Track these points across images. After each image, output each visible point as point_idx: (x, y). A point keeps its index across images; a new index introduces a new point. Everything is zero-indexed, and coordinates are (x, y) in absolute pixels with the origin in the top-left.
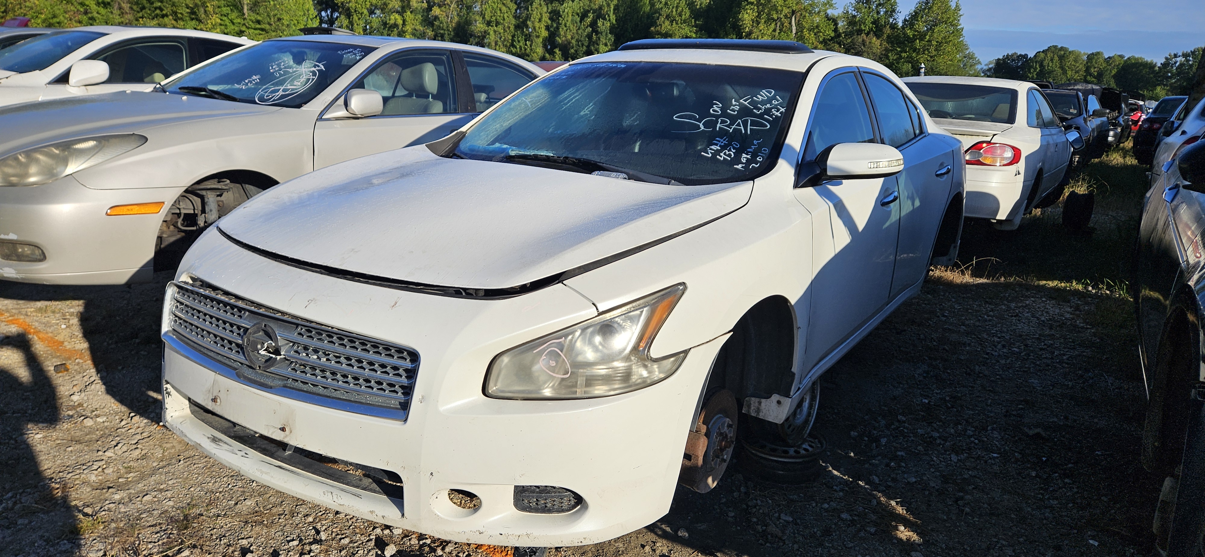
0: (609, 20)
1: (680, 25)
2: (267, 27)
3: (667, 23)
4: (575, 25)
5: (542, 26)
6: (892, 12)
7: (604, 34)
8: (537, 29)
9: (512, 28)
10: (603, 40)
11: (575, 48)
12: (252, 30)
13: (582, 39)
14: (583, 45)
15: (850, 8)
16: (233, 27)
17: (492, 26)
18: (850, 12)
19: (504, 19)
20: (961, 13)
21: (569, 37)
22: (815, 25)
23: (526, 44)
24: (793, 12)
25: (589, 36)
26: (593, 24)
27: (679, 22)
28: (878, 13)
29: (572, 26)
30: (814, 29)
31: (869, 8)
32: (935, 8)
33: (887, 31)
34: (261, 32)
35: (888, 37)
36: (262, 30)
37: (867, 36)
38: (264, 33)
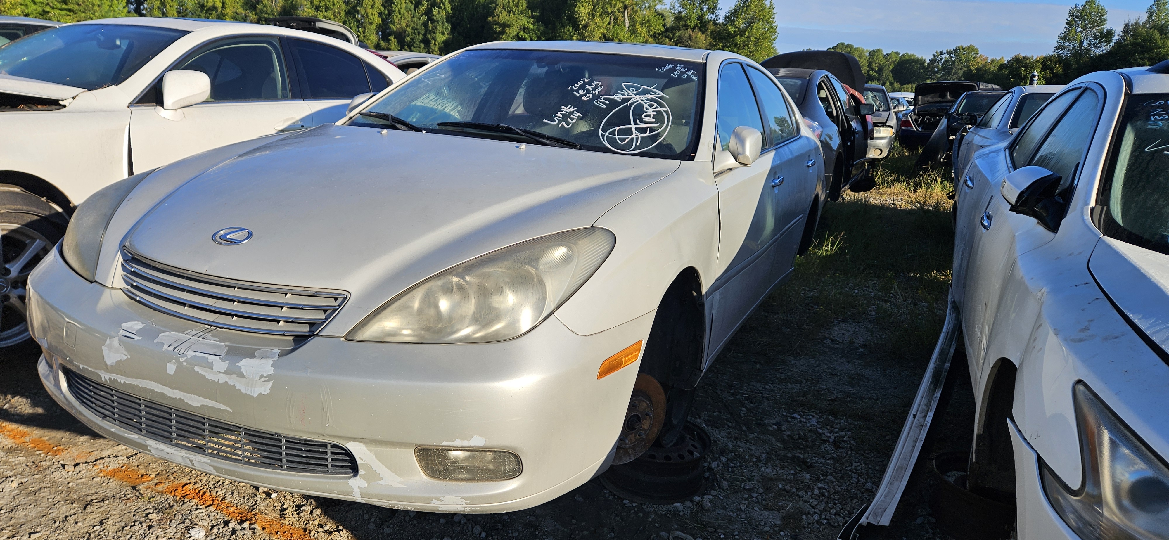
0: (445, 9)
1: (517, 16)
2: (76, 7)
3: (505, 13)
4: (410, 12)
5: (375, 12)
6: (713, 10)
7: (440, 23)
8: (370, 15)
9: (343, 14)
10: (440, 29)
11: (411, 36)
12: (58, 11)
13: (418, 27)
14: (419, 33)
15: (676, 4)
16: (34, 7)
17: (321, 11)
18: (676, 7)
19: (334, 5)
20: (774, 11)
21: (404, 25)
22: (646, 19)
23: (359, 31)
24: (625, 7)
25: (425, 25)
26: (428, 12)
27: (516, 13)
28: (702, 10)
29: (406, 14)
30: (645, 23)
31: (694, 4)
32: (752, 6)
33: (711, 27)
34: (68, 13)
35: (712, 32)
36: (70, 10)
37: (693, 31)
38: (71, 14)
